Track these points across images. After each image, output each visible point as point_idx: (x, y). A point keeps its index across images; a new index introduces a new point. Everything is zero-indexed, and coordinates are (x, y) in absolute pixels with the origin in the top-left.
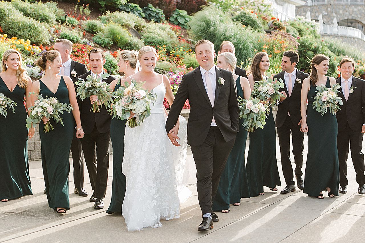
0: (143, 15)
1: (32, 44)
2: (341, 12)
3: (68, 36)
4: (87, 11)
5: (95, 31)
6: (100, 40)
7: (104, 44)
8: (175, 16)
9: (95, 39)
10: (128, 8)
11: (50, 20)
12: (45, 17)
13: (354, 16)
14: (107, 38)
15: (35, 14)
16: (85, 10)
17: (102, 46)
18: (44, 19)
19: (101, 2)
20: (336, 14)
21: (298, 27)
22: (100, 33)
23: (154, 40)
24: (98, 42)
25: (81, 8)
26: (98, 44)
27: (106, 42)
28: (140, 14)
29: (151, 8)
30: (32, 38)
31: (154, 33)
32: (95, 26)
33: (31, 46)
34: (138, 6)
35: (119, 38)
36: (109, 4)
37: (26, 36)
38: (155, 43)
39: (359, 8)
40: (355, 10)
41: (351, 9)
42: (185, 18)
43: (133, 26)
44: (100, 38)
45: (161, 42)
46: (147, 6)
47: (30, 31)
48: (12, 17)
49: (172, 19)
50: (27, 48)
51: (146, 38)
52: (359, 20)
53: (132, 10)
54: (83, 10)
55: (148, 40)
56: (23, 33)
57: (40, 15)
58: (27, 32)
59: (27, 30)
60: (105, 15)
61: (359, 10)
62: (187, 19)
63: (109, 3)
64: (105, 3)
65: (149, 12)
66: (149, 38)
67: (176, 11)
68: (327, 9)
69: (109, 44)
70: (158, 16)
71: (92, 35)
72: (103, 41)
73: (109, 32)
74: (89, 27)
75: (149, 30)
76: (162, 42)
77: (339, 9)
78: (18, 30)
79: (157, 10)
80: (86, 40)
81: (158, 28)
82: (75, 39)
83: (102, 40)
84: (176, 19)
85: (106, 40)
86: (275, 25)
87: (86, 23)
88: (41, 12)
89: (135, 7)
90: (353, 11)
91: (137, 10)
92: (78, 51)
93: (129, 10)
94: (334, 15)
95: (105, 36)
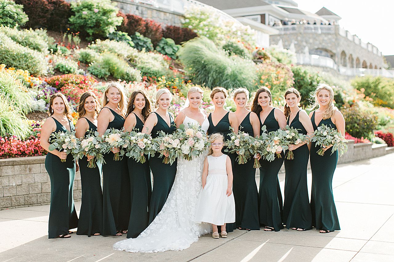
0: (132, 44)
1: (31, 75)
2: (311, 41)
3: (64, 67)
4: (77, 39)
5: (88, 61)
6: (96, 71)
7: (100, 74)
8: (162, 45)
9: (91, 69)
10: (116, 37)
11: (42, 49)
12: (37, 46)
13: (324, 45)
14: (103, 68)
15: (26, 42)
16: (74, 38)
17: (99, 77)
18: (37, 48)
19: (89, 30)
20: (306, 42)
21: (277, 57)
22: (96, 63)
23: (149, 71)
24: (94, 72)
25: (70, 36)
26: (94, 75)
27: (103, 73)
28: (129, 43)
29: (139, 36)
30: (29, 68)
31: (149, 63)
32: (89, 55)
33: (31, 78)
34: (126, 34)
35: (116, 68)
36: (97, 33)
37: (23, 67)
38: (150, 74)
39: (330, 36)
40: (326, 38)
41: (321, 38)
42: (172, 48)
43: (125, 56)
44: (96, 69)
45: (156, 73)
46: (134, 34)
47: (26, 61)
48: (6, 46)
49: (158, 48)
50: (27, 79)
51: (141, 68)
52: (329, 49)
53: (121, 39)
54: (72, 39)
55: (143, 71)
56: (19, 63)
57: (31, 44)
58: (24, 62)
59: (23, 60)
60: (95, 43)
61: (330, 39)
62: (174, 48)
63: (97, 31)
64: (92, 31)
65: (137, 41)
66: (144, 69)
67: (162, 40)
68: (297, 38)
69: (105, 75)
70: (146, 45)
71: (86, 66)
72: (100, 72)
73: (104, 61)
74: (83, 56)
75: (143, 61)
76: (158, 73)
77: (310, 38)
78: (13, 60)
79: (145, 39)
80: (81, 71)
81: (150, 58)
82: (72, 70)
83: (98, 71)
84: (163, 49)
85: (103, 71)
86: (260, 54)
87: (79, 52)
88: (31, 40)
89: (124, 35)
90: (323, 40)
91: (126, 40)
92: (81, 83)
93: (118, 39)
94: (304, 44)
95: (101, 67)
